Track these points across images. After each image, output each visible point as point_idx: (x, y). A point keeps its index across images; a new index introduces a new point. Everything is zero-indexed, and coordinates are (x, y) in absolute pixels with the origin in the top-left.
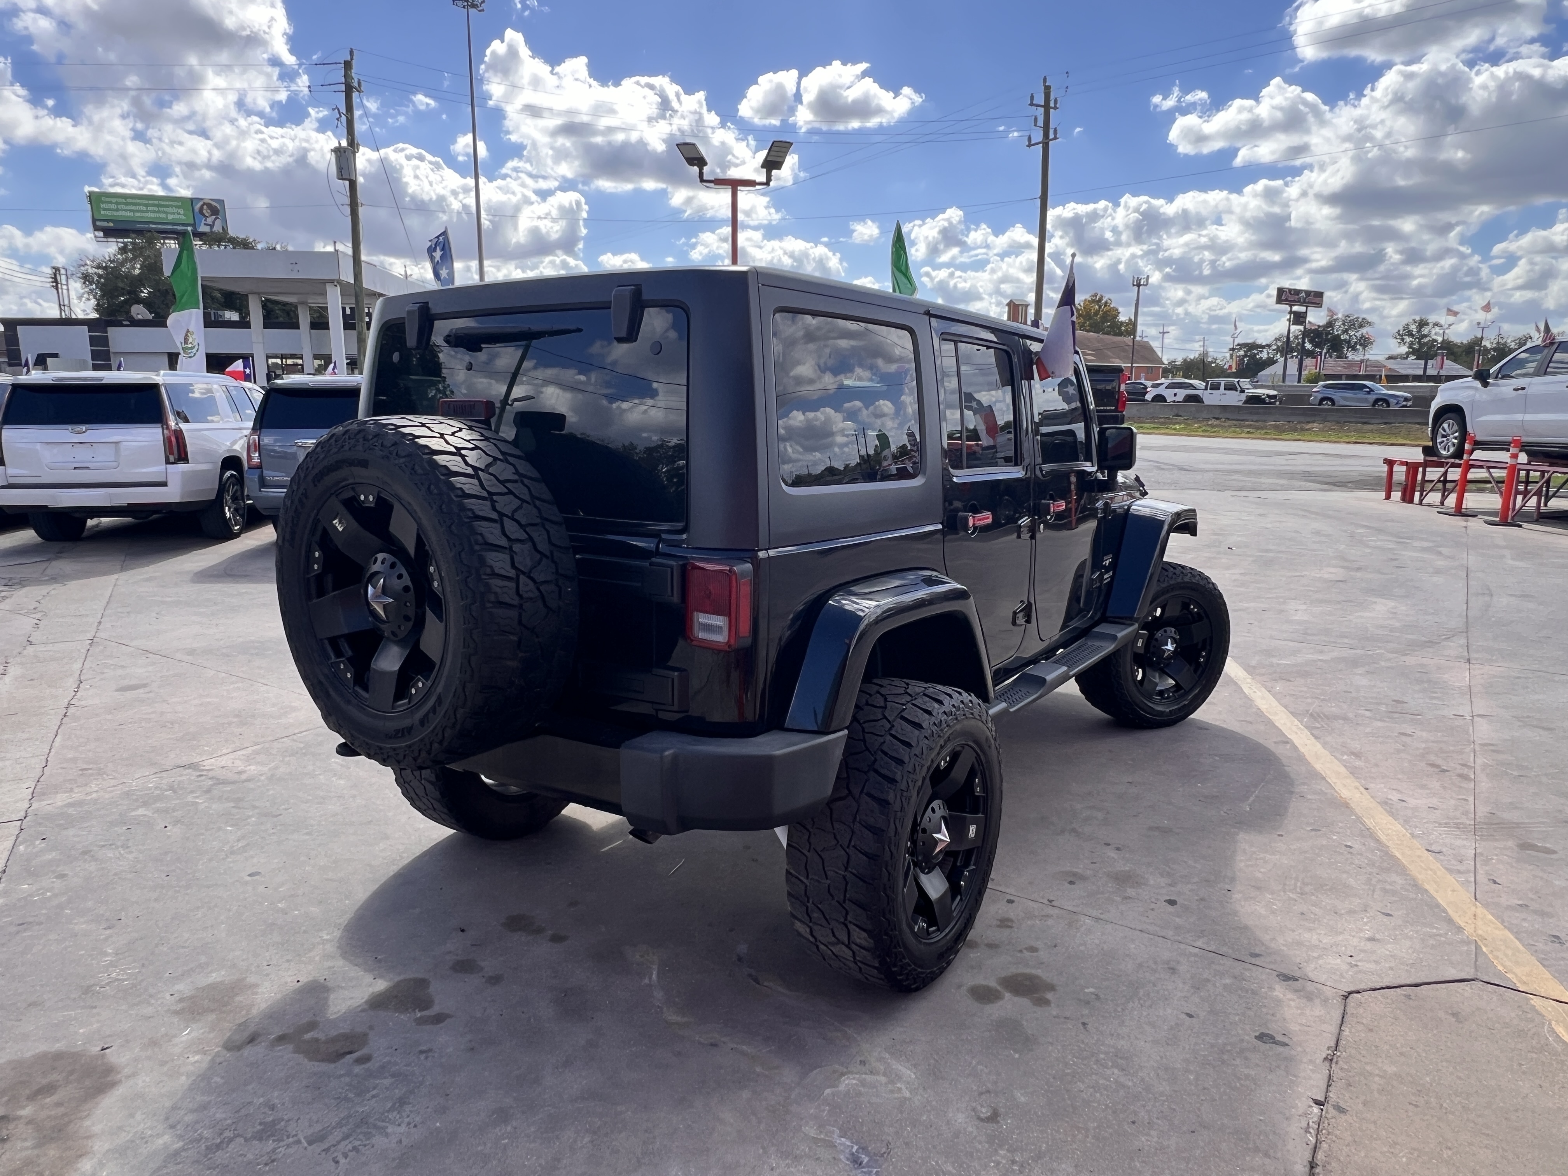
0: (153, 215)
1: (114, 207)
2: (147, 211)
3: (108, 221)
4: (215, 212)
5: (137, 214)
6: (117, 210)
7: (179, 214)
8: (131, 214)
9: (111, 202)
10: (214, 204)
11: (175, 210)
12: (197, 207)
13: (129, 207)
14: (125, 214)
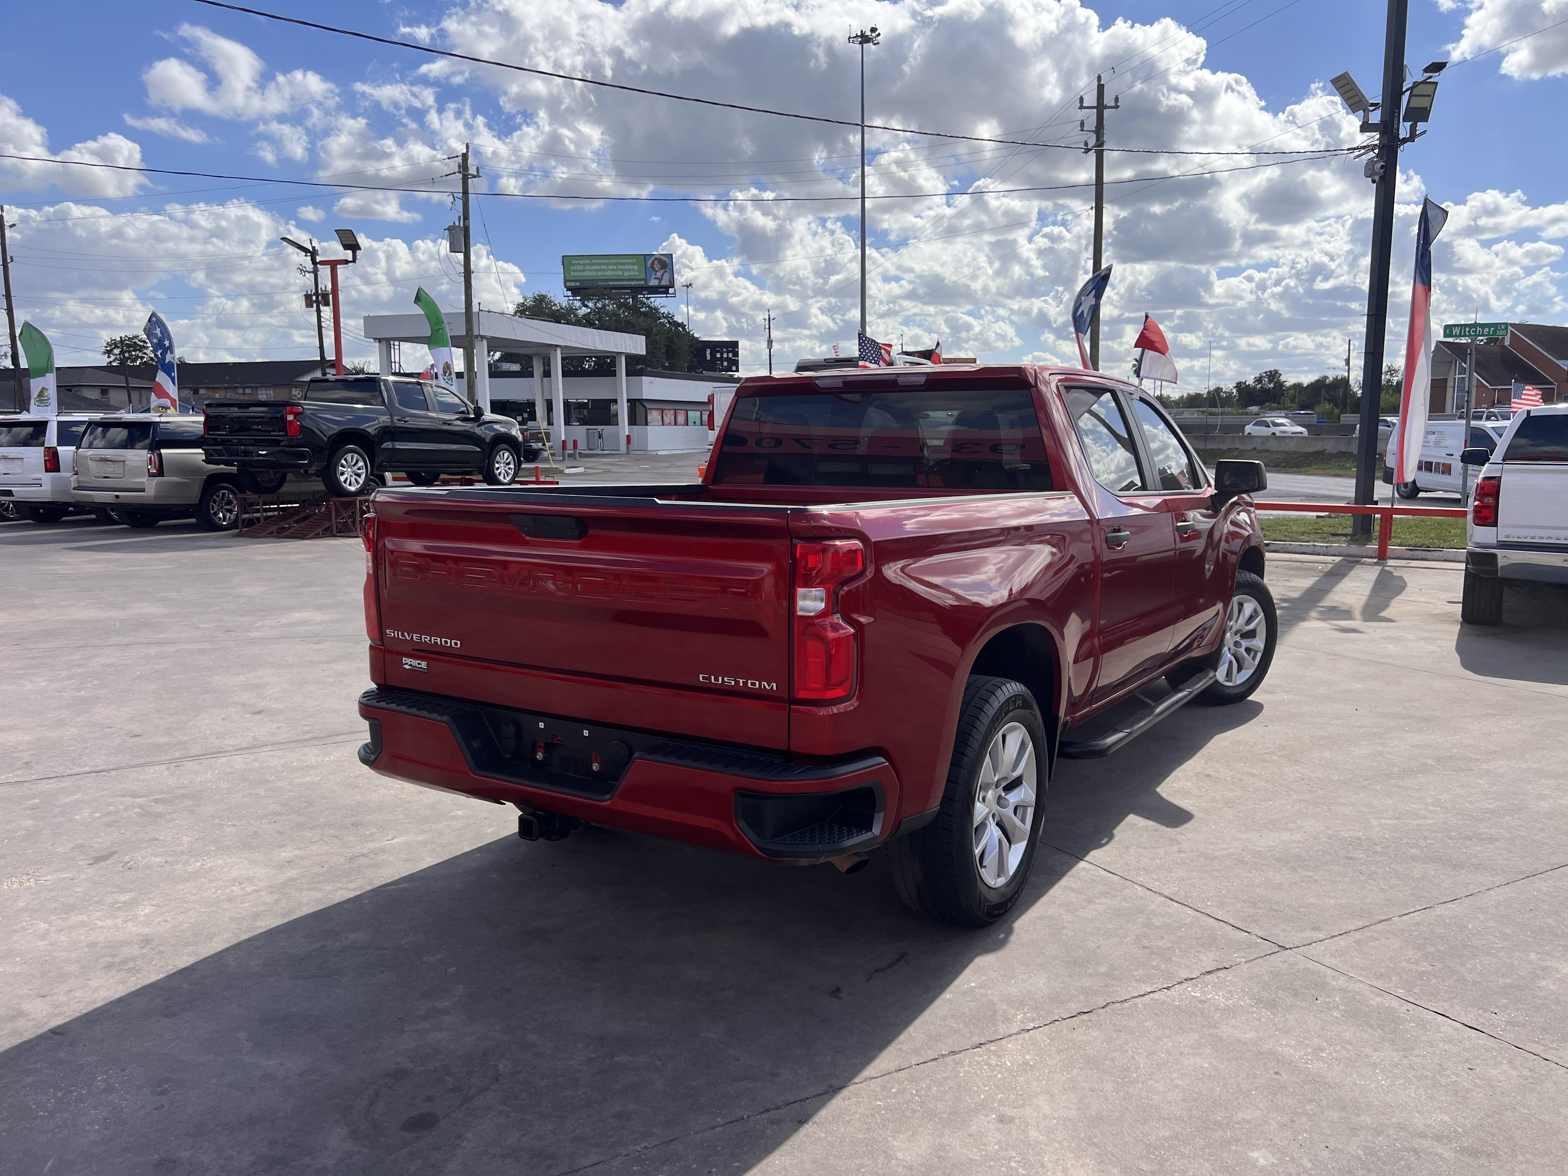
0: (610, 273)
1: (580, 268)
2: (607, 270)
3: (575, 281)
4: (664, 266)
5: (599, 273)
6: (584, 270)
7: (633, 270)
8: (595, 274)
9: (579, 264)
10: (663, 258)
11: (631, 267)
12: (649, 263)
13: (592, 268)
14: (591, 273)
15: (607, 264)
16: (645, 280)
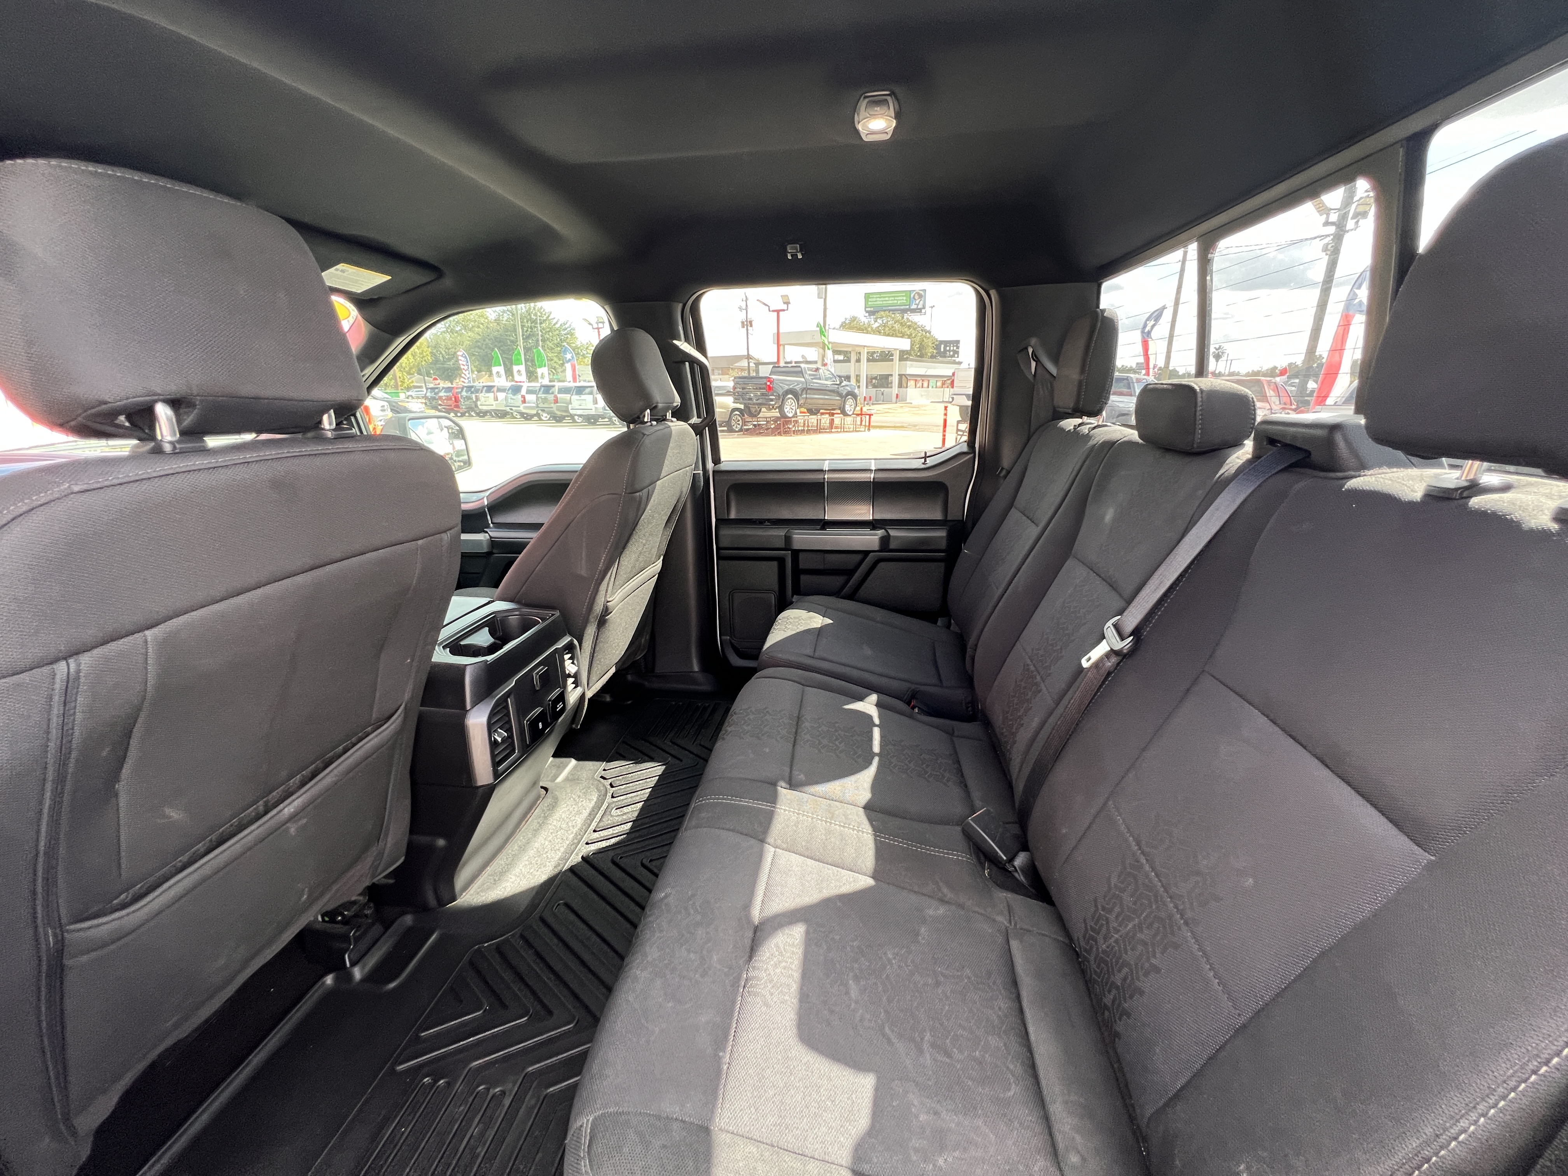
0: (890, 302)
1: (874, 299)
2: (888, 300)
3: (871, 307)
4: (920, 296)
5: (884, 302)
6: (876, 301)
9: (873, 297)
10: (921, 292)
11: (902, 298)
12: (912, 296)
13: (881, 299)
14: (879, 302)
15: (889, 297)
16: (909, 305)
